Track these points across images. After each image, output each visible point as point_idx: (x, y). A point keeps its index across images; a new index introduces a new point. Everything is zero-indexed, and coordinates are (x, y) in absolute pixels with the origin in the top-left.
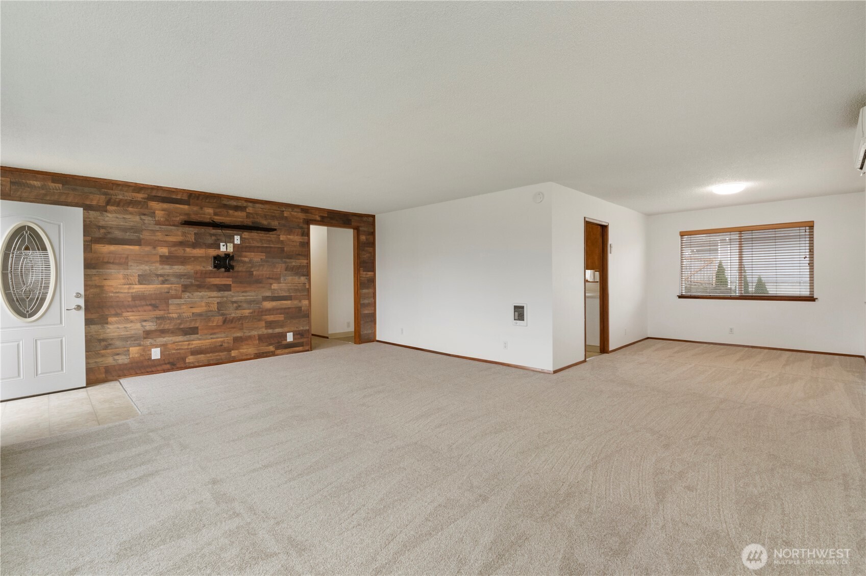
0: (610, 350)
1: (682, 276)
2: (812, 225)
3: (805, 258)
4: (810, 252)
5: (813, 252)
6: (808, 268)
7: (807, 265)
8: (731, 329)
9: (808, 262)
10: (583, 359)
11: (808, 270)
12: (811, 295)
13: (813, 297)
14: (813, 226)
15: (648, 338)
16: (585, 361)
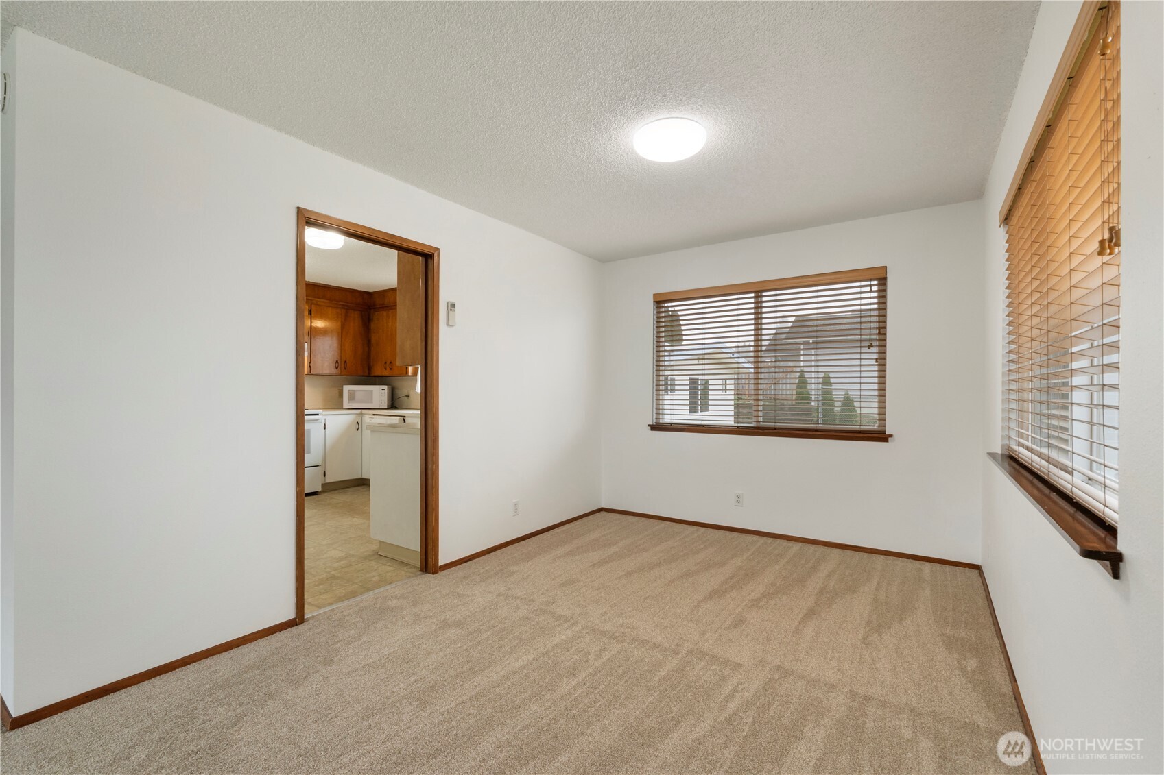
0: (441, 563)
1: (659, 380)
2: (883, 276)
3: (870, 347)
4: (879, 333)
5: (885, 334)
6: (876, 368)
7: (873, 362)
8: (738, 497)
9: (876, 356)
10: (290, 614)
11: (876, 374)
12: (880, 429)
13: (884, 433)
14: (885, 279)
15: (602, 510)
16: (299, 620)
